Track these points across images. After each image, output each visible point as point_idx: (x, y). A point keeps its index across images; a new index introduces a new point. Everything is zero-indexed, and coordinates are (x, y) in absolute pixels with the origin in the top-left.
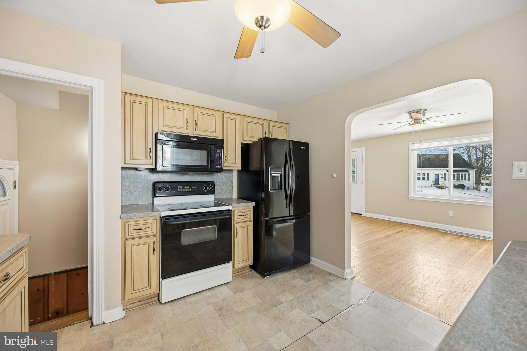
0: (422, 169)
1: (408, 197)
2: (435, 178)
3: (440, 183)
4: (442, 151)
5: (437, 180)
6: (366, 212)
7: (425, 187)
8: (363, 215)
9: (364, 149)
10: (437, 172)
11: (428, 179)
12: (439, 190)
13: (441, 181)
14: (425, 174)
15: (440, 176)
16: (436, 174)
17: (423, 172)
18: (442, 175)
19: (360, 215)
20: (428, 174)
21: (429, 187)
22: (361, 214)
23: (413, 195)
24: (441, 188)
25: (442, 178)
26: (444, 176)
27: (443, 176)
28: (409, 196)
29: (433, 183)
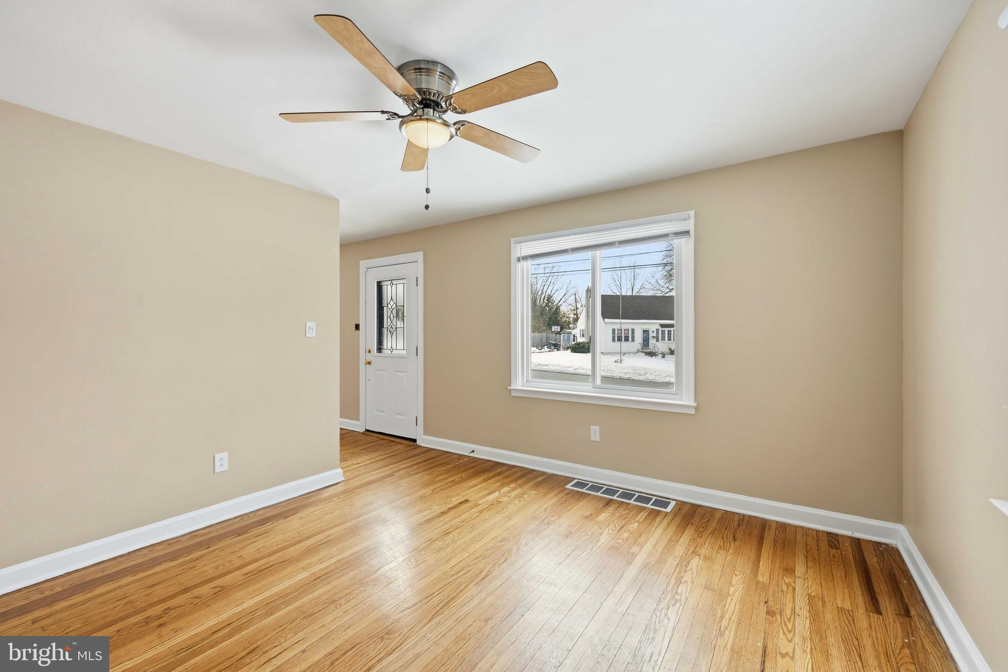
0: (623, 321)
1: (510, 391)
2: (643, 338)
3: (651, 346)
4: (655, 292)
5: (646, 341)
6: (425, 433)
7: (629, 353)
8: (418, 443)
9: (419, 256)
10: (646, 327)
11: (633, 340)
12: (648, 358)
13: (652, 341)
14: (628, 330)
15: (651, 334)
16: (644, 331)
17: (624, 327)
18: (653, 332)
19: (412, 443)
20: (633, 330)
21: (635, 353)
22: (414, 441)
23: (520, 385)
24: (651, 354)
25: (654, 337)
26: (657, 334)
27: (655, 335)
28: (512, 387)
29: (639, 347)
